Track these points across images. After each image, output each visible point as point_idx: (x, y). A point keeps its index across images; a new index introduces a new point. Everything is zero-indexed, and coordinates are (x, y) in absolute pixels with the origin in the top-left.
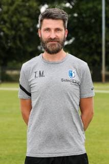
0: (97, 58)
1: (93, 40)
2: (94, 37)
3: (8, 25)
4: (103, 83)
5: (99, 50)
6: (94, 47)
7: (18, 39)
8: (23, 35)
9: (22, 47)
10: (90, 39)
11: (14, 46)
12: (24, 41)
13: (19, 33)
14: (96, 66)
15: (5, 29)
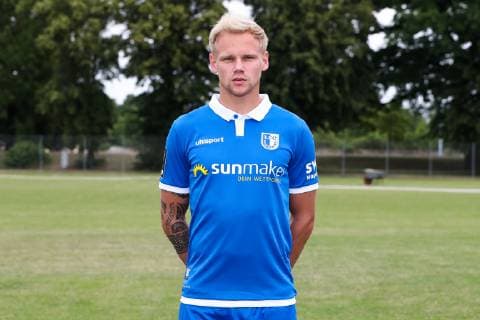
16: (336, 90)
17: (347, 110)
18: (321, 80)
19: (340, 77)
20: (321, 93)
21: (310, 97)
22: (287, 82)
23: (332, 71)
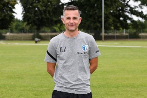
0: (99, 25)
1: (96, 13)
2: (97, 11)
3: (41, 3)
4: (103, 41)
5: (100, 20)
6: (96, 17)
7: (47, 12)
8: (51, 10)
9: (50, 18)
10: (94, 13)
11: (45, 17)
12: (51, 14)
13: (48, 9)
14: (98, 30)
15: (39, 6)
16: (48, 15)
17: (52, 21)
18: (43, 11)
19: (49, 11)
20: (43, 16)
21: (40, 17)
22: (33, 12)
23: (46, 9)
